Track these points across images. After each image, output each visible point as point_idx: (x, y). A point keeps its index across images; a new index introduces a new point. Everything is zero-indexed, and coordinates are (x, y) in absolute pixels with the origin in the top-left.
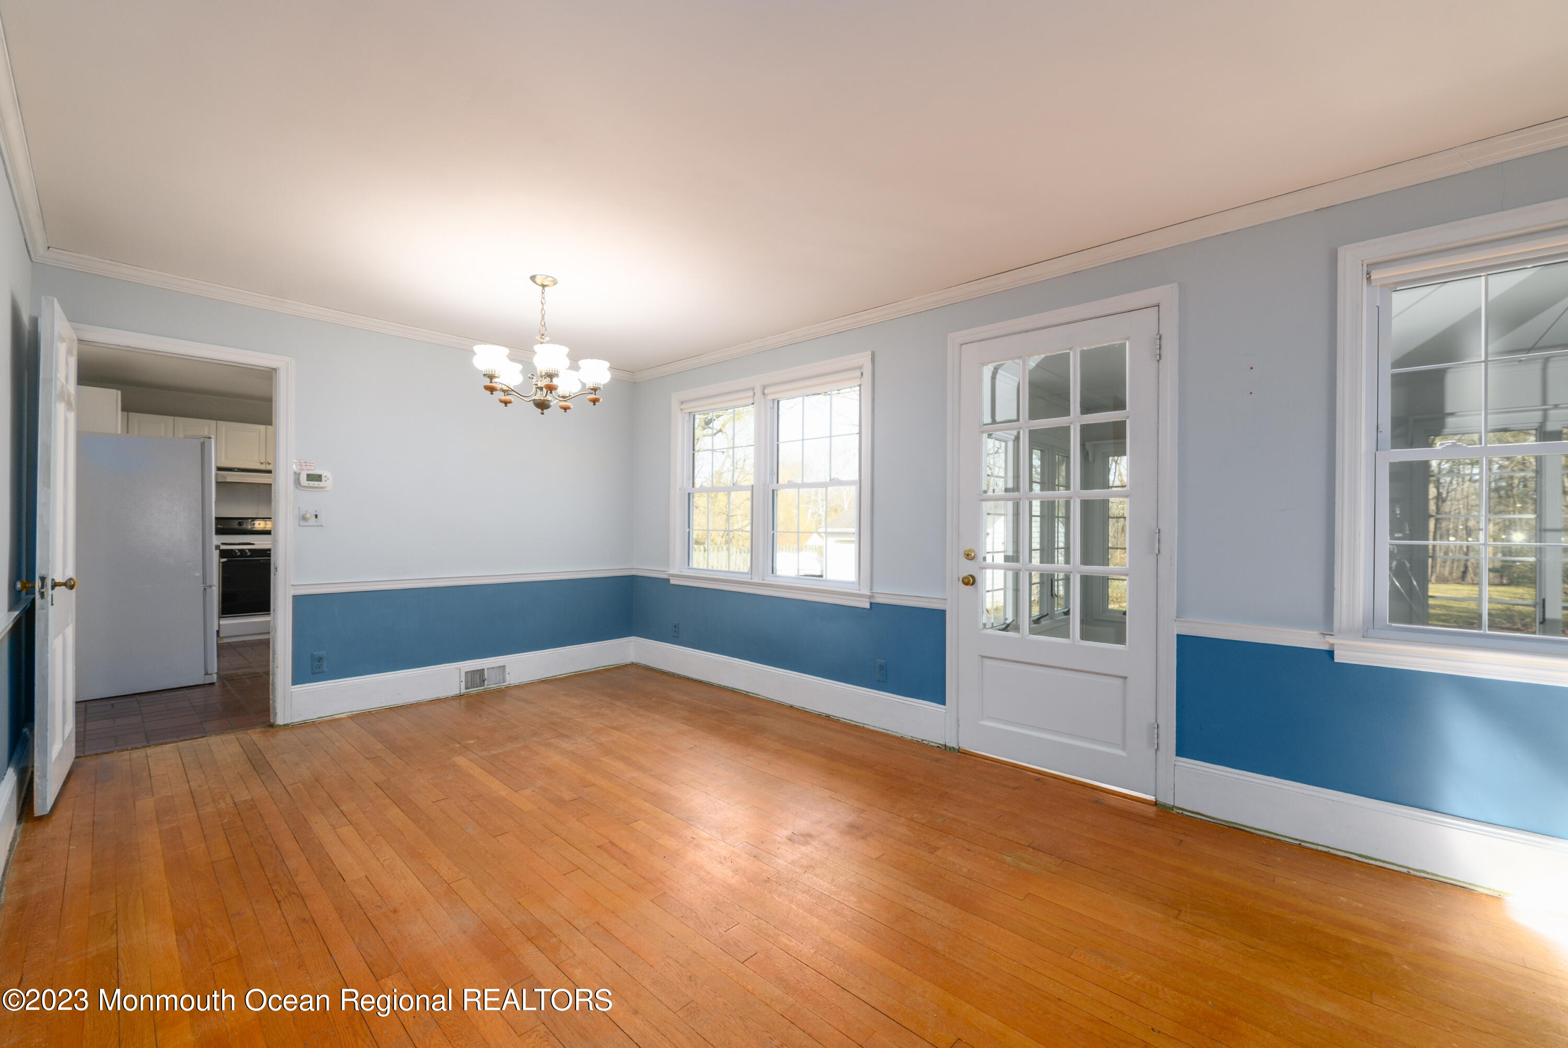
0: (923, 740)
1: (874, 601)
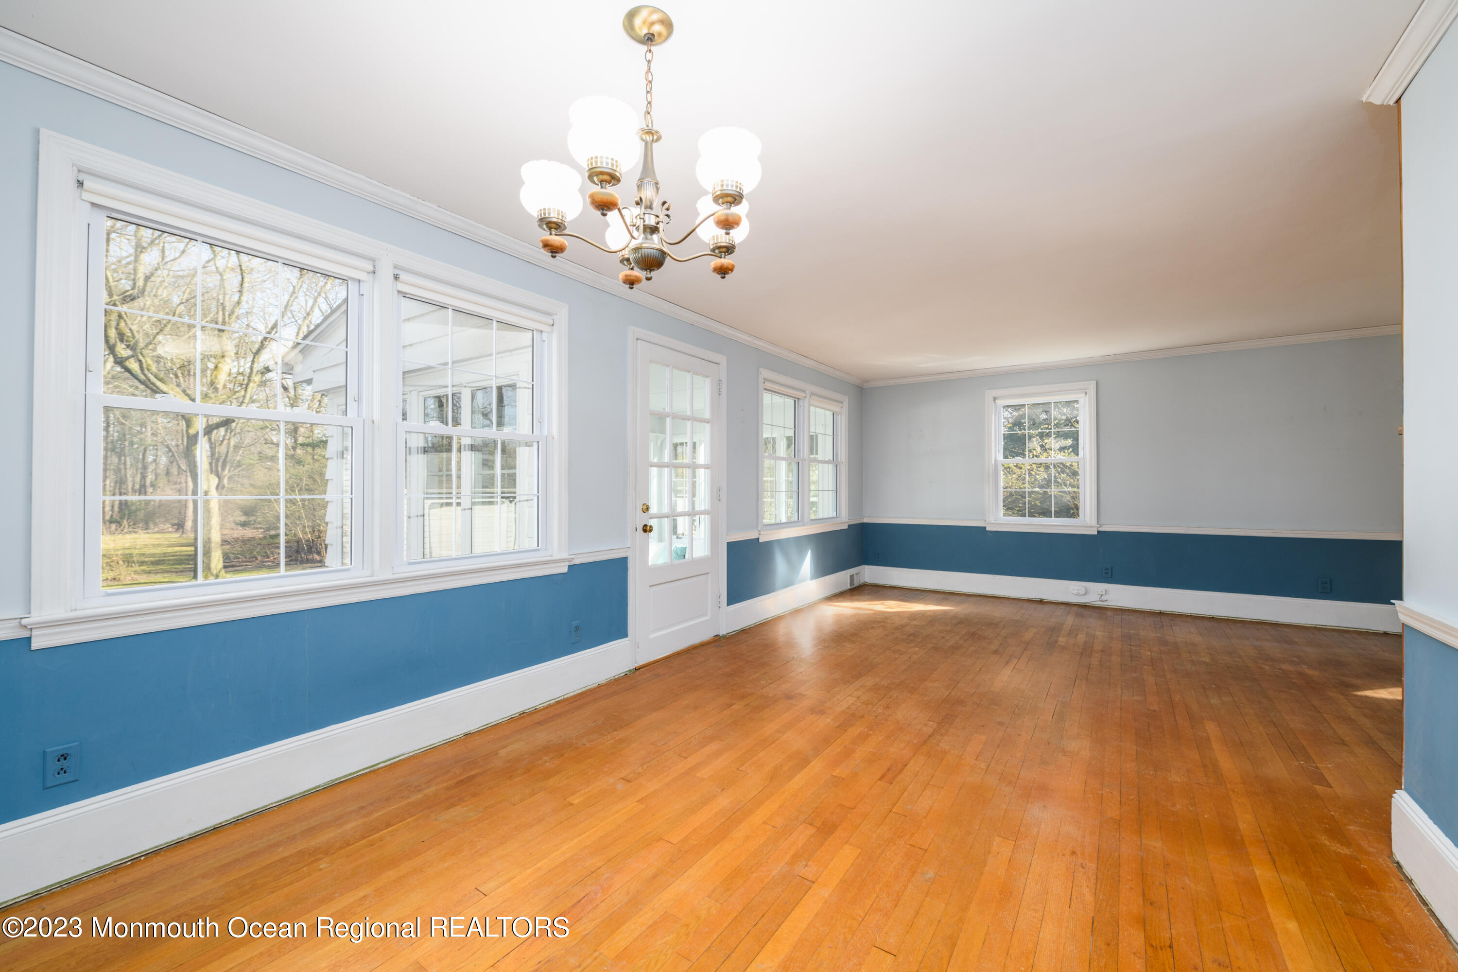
1: (572, 563)
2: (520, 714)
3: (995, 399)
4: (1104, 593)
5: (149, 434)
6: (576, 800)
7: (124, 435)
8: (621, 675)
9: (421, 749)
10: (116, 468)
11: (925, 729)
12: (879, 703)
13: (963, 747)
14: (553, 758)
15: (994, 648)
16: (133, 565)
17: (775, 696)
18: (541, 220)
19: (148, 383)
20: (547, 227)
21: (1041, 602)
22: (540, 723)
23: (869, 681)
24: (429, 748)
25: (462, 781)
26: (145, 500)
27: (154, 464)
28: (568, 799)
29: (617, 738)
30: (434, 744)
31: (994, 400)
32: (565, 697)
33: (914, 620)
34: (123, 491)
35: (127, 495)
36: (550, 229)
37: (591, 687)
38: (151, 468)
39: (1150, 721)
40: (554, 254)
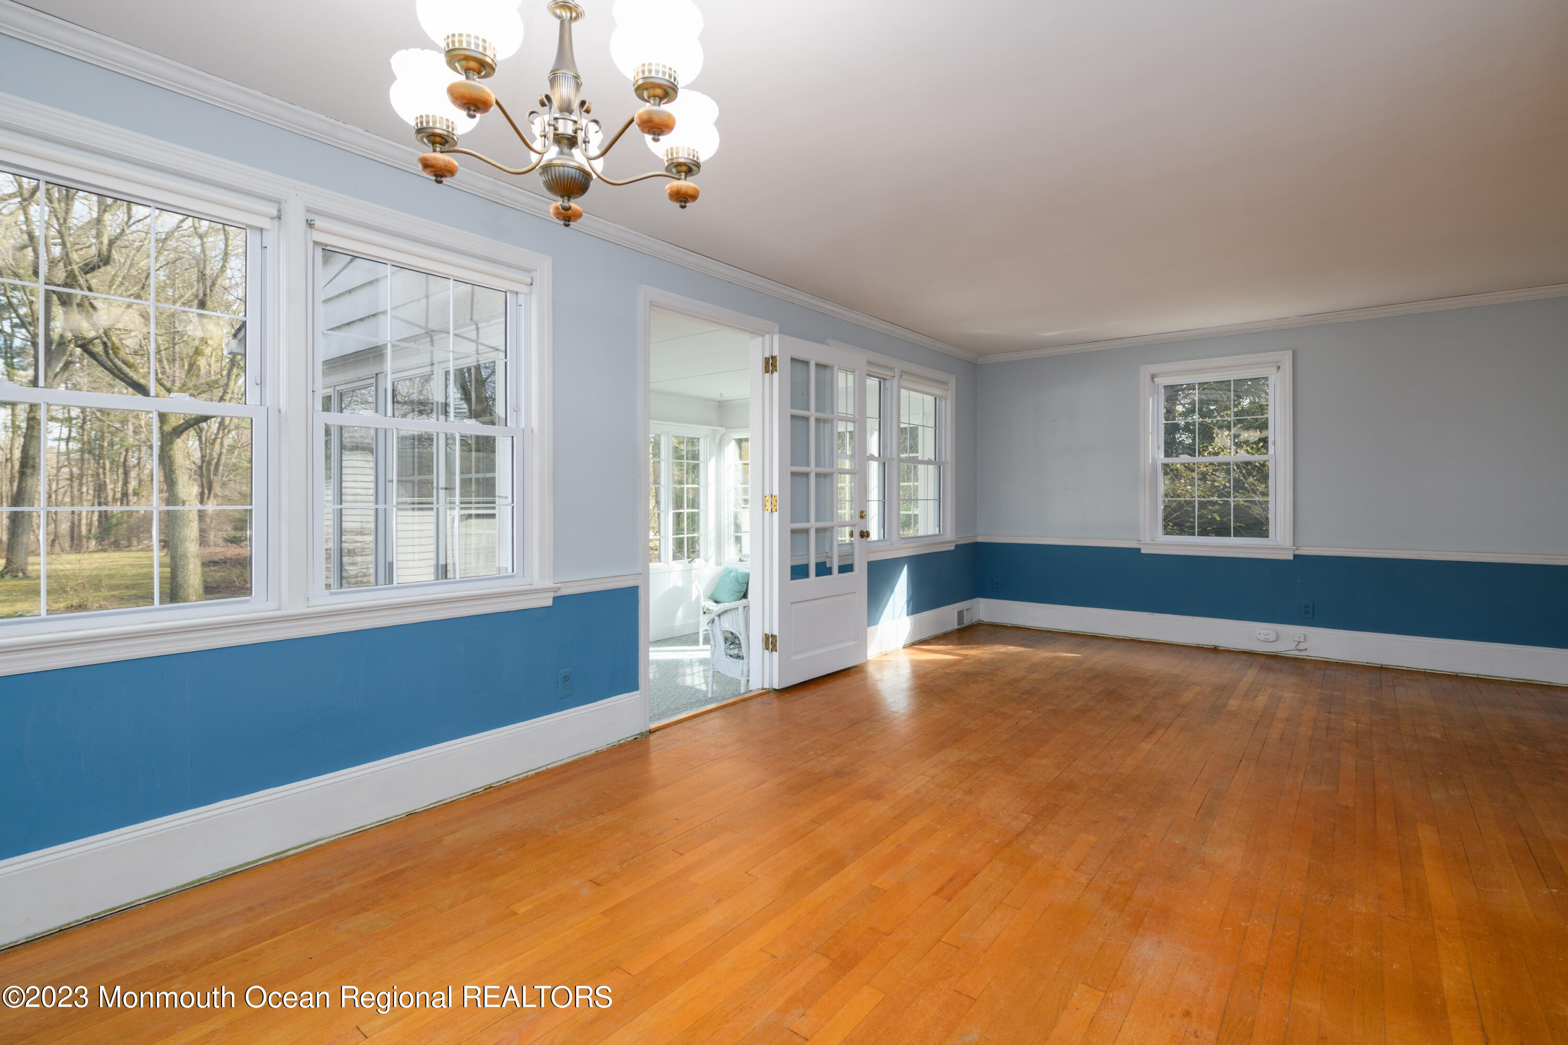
0: (619, 741)
1: (559, 594)
2: (485, 789)
3: (1153, 377)
4: (1302, 640)
5: (130, 432)
6: (523, 908)
7: (103, 433)
8: (629, 740)
9: (346, 832)
10: (95, 473)
11: (1014, 823)
12: (960, 786)
13: (1061, 851)
14: (509, 850)
15: (1135, 712)
16: (102, 590)
17: (822, 771)
18: (419, 131)
19: (116, 371)
20: (429, 141)
21: (1215, 650)
22: (506, 802)
23: (953, 755)
24: (358, 830)
25: (386, 876)
26: (127, 511)
27: (137, 469)
28: (512, 907)
29: (600, 825)
30: (364, 826)
31: (1153, 379)
32: (549, 767)
33: (1034, 672)
34: (102, 500)
35: (107, 506)
36: (434, 143)
37: (587, 754)
38: (133, 474)
39: (1337, 822)
40: (439, 179)
